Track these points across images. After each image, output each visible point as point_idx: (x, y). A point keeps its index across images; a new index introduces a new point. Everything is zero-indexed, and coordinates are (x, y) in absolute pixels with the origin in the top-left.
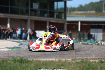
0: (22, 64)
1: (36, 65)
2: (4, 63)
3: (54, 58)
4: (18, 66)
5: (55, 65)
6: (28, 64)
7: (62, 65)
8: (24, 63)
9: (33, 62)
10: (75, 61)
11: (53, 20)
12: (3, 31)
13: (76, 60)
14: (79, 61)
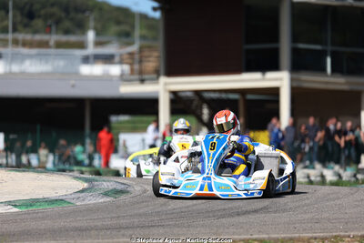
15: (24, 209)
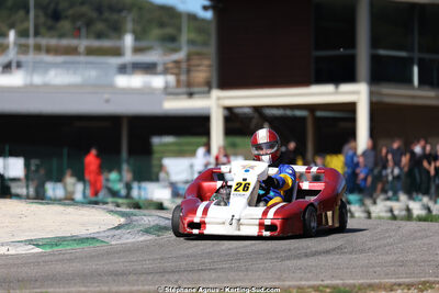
15: (48, 250)
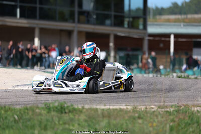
0: (63, 115)
1: (90, 118)
2: (28, 114)
3: (124, 105)
4: (54, 118)
5: (126, 118)
6: (75, 116)
7: (139, 118)
8: (66, 113)
9: (85, 110)
10: (163, 110)
11: (122, 32)
12: (27, 53)
13: (166, 107)
14: (172, 110)
